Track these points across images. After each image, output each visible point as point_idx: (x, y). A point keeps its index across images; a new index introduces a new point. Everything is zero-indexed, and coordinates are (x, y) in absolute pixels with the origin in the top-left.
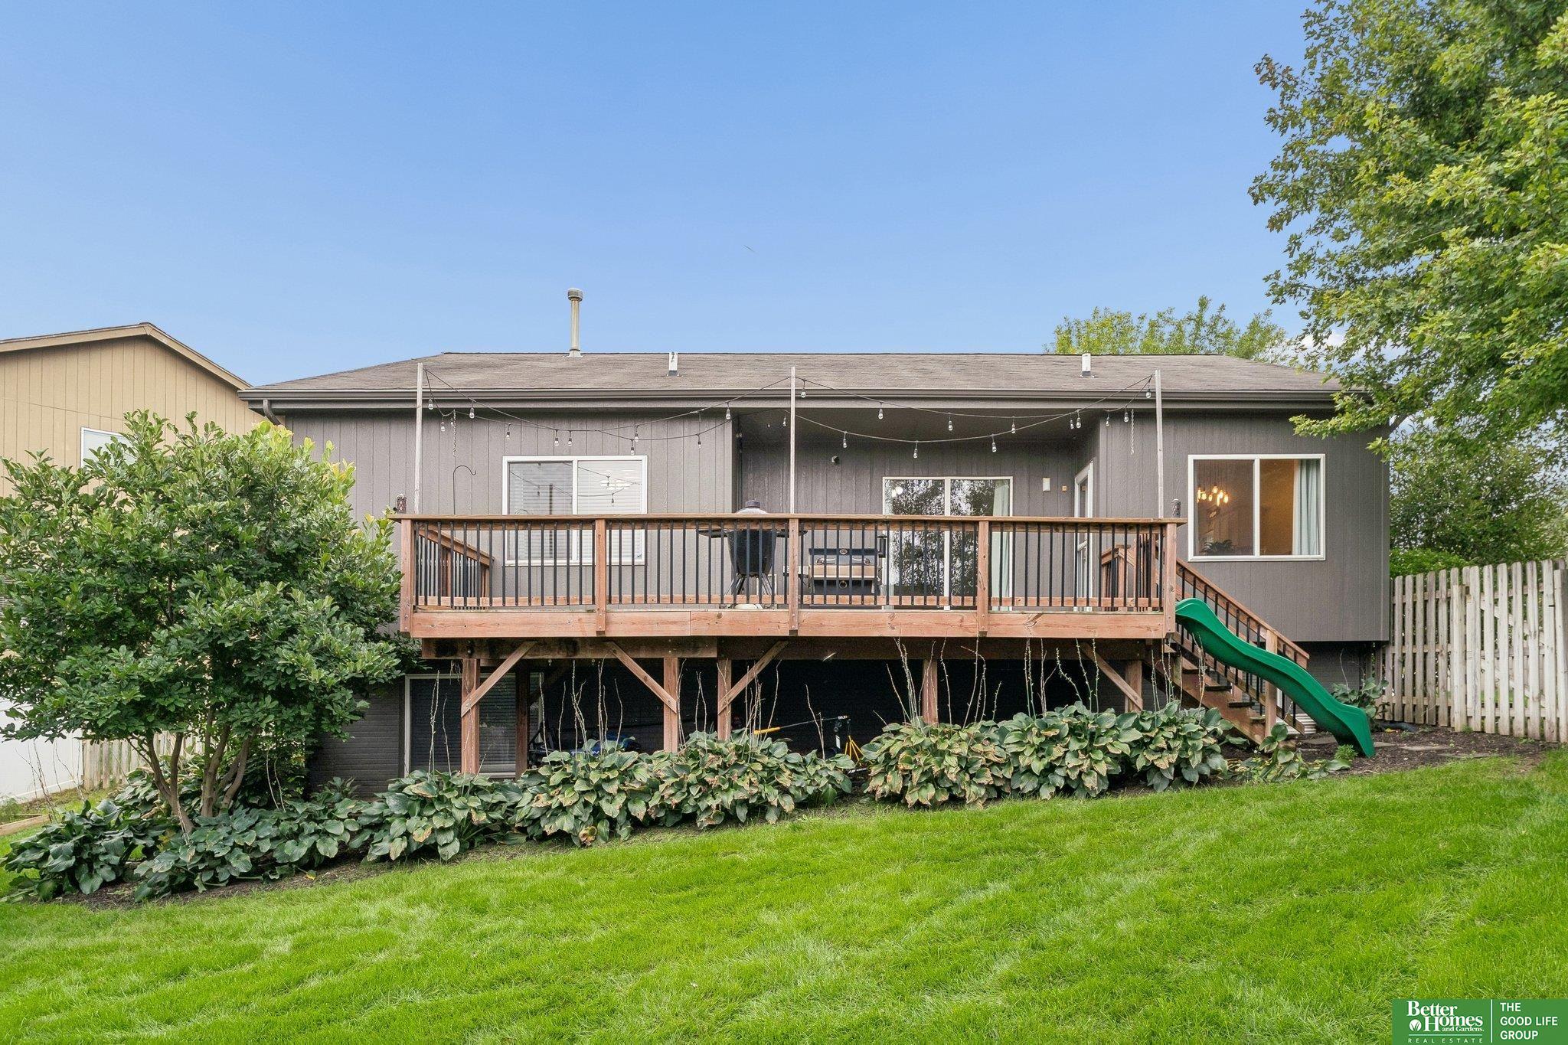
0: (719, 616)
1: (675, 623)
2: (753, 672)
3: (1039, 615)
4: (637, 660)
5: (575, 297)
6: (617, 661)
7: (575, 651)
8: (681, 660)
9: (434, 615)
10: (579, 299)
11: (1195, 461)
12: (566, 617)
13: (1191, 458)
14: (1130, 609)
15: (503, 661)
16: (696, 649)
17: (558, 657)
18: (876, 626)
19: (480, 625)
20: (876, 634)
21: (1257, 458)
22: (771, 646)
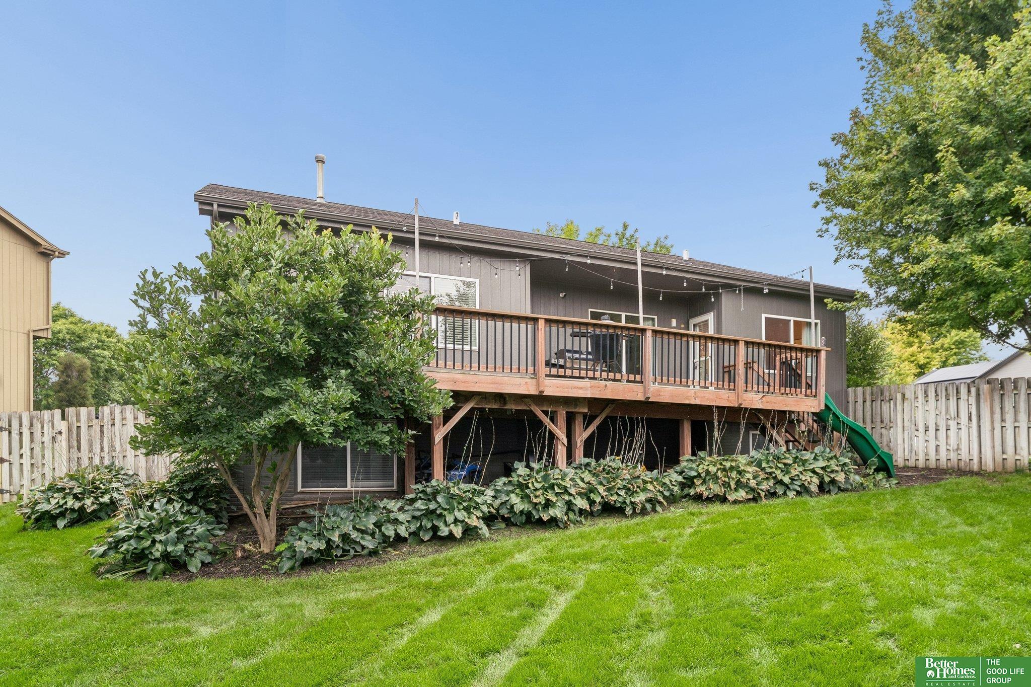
0: (606, 386)
1: (581, 388)
2: (597, 422)
3: (764, 396)
4: (542, 411)
5: (320, 161)
6: (531, 411)
7: (505, 403)
8: (567, 412)
9: (435, 374)
10: (323, 162)
11: (766, 318)
12: (518, 380)
13: (764, 316)
14: (783, 394)
15: (461, 407)
16: (576, 406)
17: (495, 406)
18: (687, 398)
19: (464, 382)
20: (687, 402)
21: (792, 319)
22: (607, 405)
